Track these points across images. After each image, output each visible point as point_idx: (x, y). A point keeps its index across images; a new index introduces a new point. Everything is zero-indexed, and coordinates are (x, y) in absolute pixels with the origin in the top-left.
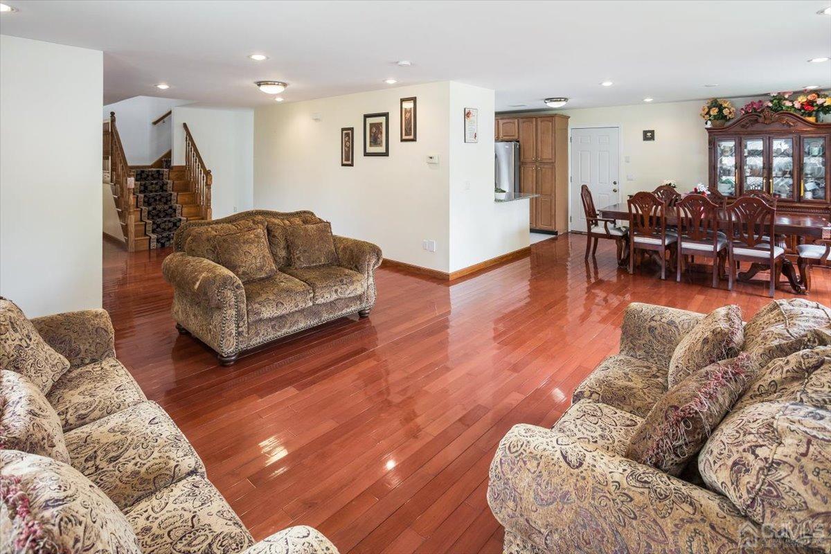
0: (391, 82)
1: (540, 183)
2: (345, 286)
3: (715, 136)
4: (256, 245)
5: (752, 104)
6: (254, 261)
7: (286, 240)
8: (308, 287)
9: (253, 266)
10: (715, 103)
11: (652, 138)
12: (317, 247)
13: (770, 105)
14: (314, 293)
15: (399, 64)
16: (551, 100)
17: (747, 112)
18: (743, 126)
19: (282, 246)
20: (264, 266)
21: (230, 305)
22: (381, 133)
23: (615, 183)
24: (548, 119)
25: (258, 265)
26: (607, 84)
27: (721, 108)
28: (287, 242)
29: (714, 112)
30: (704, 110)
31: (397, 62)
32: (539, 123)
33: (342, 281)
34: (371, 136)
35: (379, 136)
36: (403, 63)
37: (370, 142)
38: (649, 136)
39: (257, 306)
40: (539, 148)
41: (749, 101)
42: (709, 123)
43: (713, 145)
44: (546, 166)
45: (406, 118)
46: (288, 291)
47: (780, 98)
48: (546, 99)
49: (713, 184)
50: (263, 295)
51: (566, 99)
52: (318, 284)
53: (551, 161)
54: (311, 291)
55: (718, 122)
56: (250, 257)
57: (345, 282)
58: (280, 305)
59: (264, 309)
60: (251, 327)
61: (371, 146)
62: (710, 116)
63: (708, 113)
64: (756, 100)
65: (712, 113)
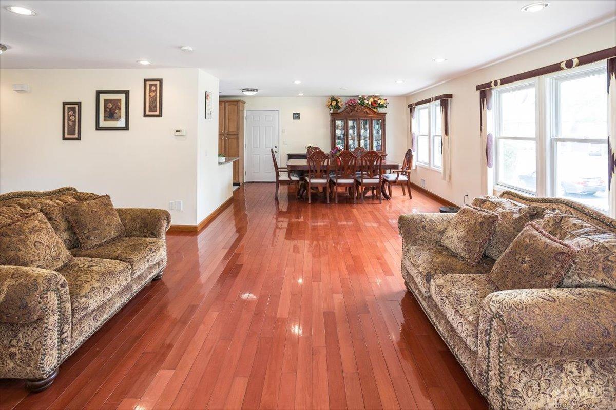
0: (145, 62)
1: (227, 150)
2: (154, 253)
3: (335, 116)
4: (45, 232)
5: (351, 100)
6: (48, 252)
7: (67, 220)
8: (127, 264)
9: (49, 257)
10: (333, 99)
11: (298, 118)
12: (106, 221)
13: (359, 102)
14: (132, 267)
15: (182, 49)
16: (247, 90)
17: (349, 105)
18: (348, 113)
19: (63, 228)
20: (60, 254)
21: (53, 311)
22: (120, 109)
23: (276, 147)
24: (234, 103)
25: (54, 254)
26: (297, 82)
27: (337, 101)
28: (69, 222)
29: (334, 104)
30: (329, 102)
31: (181, 47)
32: (227, 106)
33: (151, 249)
34: (105, 111)
35: (117, 111)
36: (186, 48)
37: (105, 117)
38: (297, 116)
39: (84, 299)
40: (227, 124)
41: (348, 99)
42: (332, 110)
43: (333, 122)
44: (232, 137)
45: (150, 96)
46: (111, 273)
47: (362, 99)
48: (244, 89)
49: (333, 145)
50: (86, 286)
51: (257, 90)
52: (134, 258)
53: (235, 133)
54: (130, 267)
55: (335, 110)
56: (42, 248)
57: (154, 250)
58: (107, 291)
59: (91, 301)
60: (75, 328)
61: (105, 120)
62: (332, 106)
63: (331, 104)
64: (352, 98)
65: (333, 104)
